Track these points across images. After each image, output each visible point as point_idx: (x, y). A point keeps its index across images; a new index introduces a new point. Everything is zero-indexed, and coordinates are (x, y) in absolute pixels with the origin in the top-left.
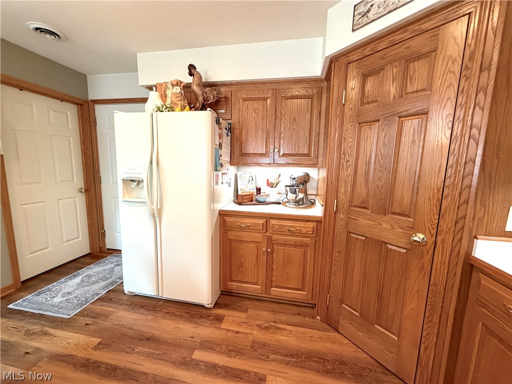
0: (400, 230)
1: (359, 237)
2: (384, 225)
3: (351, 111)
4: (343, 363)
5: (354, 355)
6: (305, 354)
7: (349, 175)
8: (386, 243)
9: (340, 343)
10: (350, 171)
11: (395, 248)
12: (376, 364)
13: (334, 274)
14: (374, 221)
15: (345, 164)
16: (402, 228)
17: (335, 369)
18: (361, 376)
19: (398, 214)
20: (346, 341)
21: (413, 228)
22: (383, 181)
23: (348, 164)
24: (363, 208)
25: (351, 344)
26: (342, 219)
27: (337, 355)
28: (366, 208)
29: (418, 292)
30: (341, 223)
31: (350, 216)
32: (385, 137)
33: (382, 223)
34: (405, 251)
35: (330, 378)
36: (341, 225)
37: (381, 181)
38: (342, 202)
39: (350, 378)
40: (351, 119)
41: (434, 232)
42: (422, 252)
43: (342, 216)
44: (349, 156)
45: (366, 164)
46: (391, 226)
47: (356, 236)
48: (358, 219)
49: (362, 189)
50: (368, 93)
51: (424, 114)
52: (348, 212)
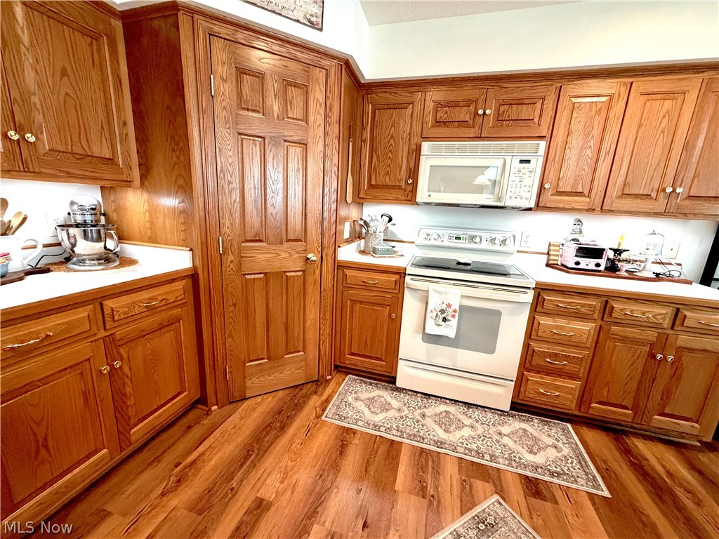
0: (297, 255)
1: (257, 276)
2: (284, 255)
3: (225, 111)
4: (280, 412)
5: (275, 399)
6: (253, 442)
7: (235, 202)
8: (285, 272)
9: (259, 404)
10: (236, 196)
11: (293, 274)
12: (291, 390)
13: (230, 336)
14: (272, 253)
15: (226, 186)
16: (298, 253)
17: (282, 421)
18: (296, 405)
19: (293, 240)
20: (259, 399)
21: (306, 250)
22: (277, 208)
23: (231, 186)
24: (256, 241)
25: (265, 396)
26: (232, 261)
27: (269, 412)
28: (261, 241)
29: (314, 302)
30: (231, 267)
31: (242, 255)
32: (274, 159)
33: (280, 253)
34: (301, 273)
35: (288, 429)
36: (232, 269)
37: (275, 208)
38: (229, 238)
39: (295, 414)
40: (228, 125)
41: (320, 249)
42: (314, 268)
43: (231, 257)
44: (231, 176)
45: (255, 188)
46: (289, 253)
47: (253, 276)
48: (254, 255)
49: (253, 218)
50: (246, 96)
51: (304, 145)
52: (240, 250)
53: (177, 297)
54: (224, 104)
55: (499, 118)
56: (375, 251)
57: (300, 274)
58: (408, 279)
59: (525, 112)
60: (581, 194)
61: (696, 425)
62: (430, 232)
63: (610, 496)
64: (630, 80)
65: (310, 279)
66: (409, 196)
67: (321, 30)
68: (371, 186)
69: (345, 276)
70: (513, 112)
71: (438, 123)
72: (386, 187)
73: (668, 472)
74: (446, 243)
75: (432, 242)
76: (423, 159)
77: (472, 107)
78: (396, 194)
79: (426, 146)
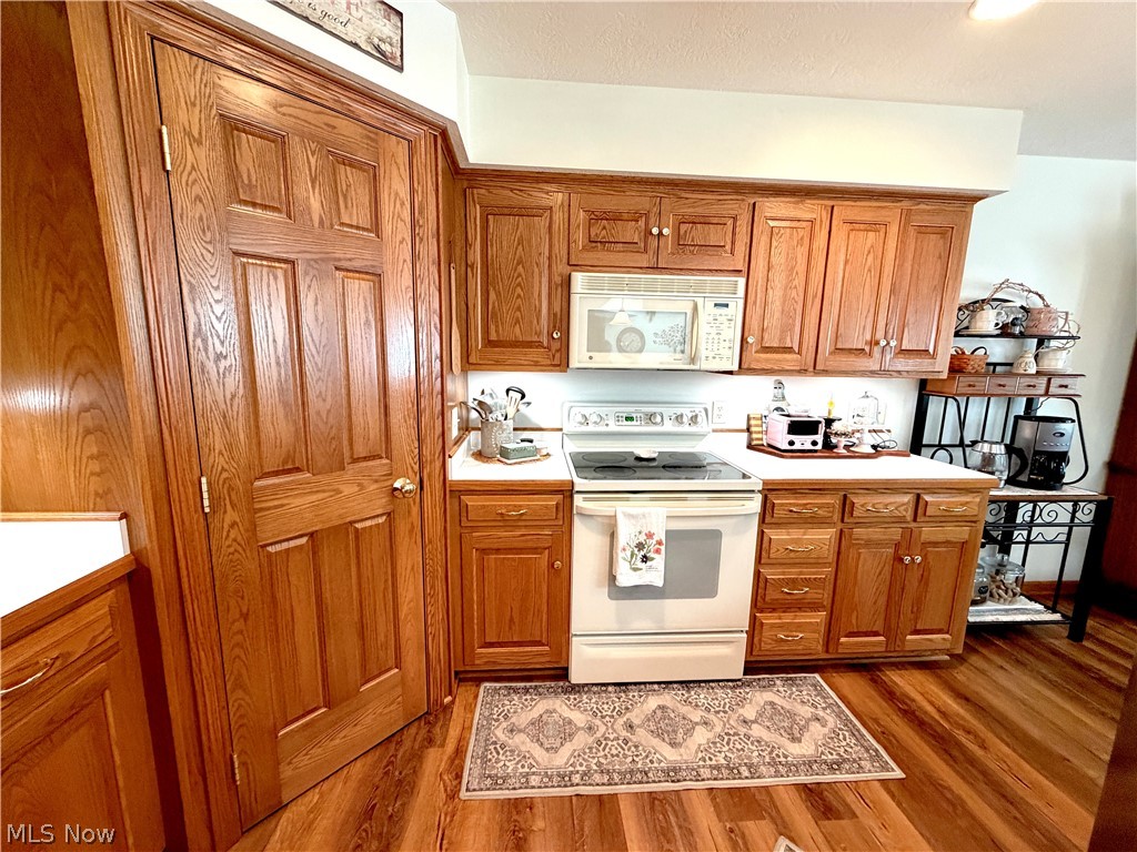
0: (375, 486)
1: (292, 544)
2: (348, 490)
3: (200, 205)
4: (369, 813)
5: (353, 784)
7: (233, 397)
8: (351, 523)
9: (316, 809)
10: (236, 383)
11: (368, 523)
12: (378, 752)
13: (239, 685)
14: (324, 491)
15: (210, 365)
16: (376, 481)
17: (381, 834)
18: (400, 782)
19: (365, 459)
21: (391, 474)
22: (329, 399)
23: (223, 364)
24: (289, 471)
25: (326, 786)
26: (233, 525)
27: (346, 822)
28: (298, 470)
29: (413, 569)
30: (232, 535)
31: (257, 506)
32: (316, 304)
33: (342, 487)
34: (384, 518)
35: (398, 848)
36: (235, 540)
37: (324, 400)
38: (225, 475)
39: (403, 805)
40: (209, 234)
41: (416, 467)
42: (409, 505)
43: (231, 515)
44: (222, 343)
45: (278, 364)
46: (359, 485)
47: (285, 545)
48: (285, 501)
49: (278, 426)
50: (249, 176)
51: (376, 277)
52: (251, 497)
53: (95, 638)
54: (196, 190)
55: (680, 243)
56: (505, 453)
57: (381, 520)
58: (578, 500)
59: (714, 236)
60: (789, 350)
61: (947, 636)
62: (587, 412)
63: (904, 776)
64: (831, 203)
65: (402, 527)
66: (558, 359)
67: (400, 69)
68: (489, 343)
69: (463, 510)
70: (698, 234)
71: (592, 242)
72: (515, 344)
73: (939, 711)
74: (613, 427)
75: (591, 428)
76: (575, 299)
77: (642, 223)
78: (534, 355)
79: (579, 279)
